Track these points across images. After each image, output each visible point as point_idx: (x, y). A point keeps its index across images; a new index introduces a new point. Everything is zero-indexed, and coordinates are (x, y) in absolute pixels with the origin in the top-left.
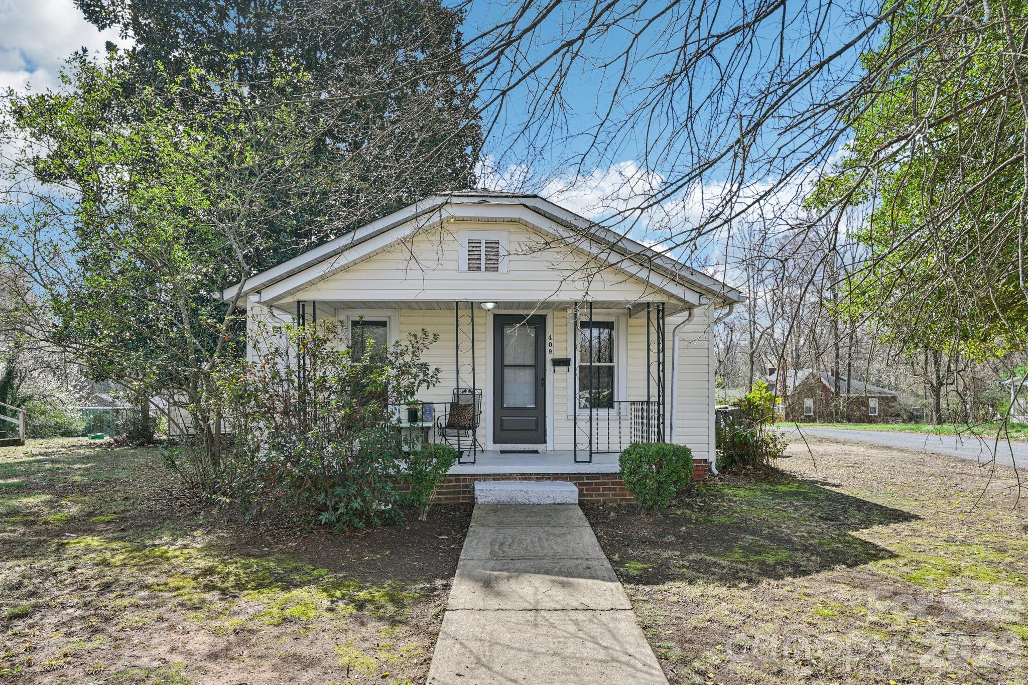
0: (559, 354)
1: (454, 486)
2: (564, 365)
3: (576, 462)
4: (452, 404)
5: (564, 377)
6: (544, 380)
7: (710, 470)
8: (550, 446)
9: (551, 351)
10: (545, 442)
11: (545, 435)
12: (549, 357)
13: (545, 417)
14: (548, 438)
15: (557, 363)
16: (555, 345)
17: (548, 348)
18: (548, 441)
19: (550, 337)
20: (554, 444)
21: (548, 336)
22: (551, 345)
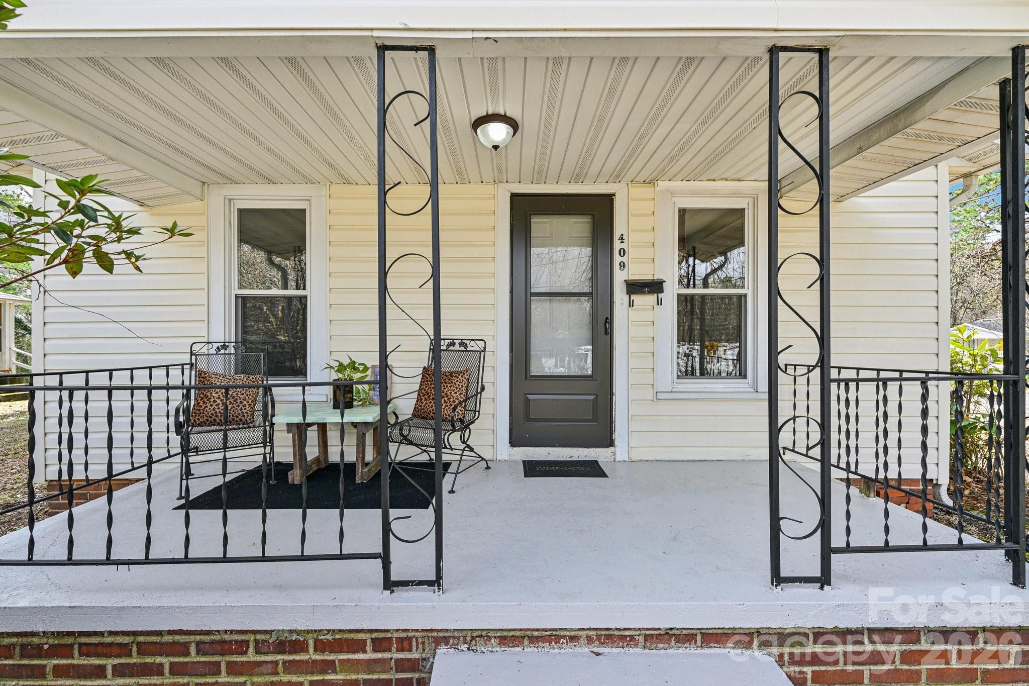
0: (640, 272)
1: (370, 665)
2: (650, 292)
3: (777, 578)
4: (424, 368)
5: (649, 316)
6: (609, 322)
7: (937, 496)
8: (621, 450)
9: (622, 265)
10: (611, 444)
11: (611, 431)
12: (620, 277)
13: (612, 394)
14: (618, 436)
15: (635, 287)
16: (632, 253)
17: (617, 259)
18: (617, 442)
19: (621, 239)
20: (630, 448)
21: (617, 236)
22: (622, 252)
